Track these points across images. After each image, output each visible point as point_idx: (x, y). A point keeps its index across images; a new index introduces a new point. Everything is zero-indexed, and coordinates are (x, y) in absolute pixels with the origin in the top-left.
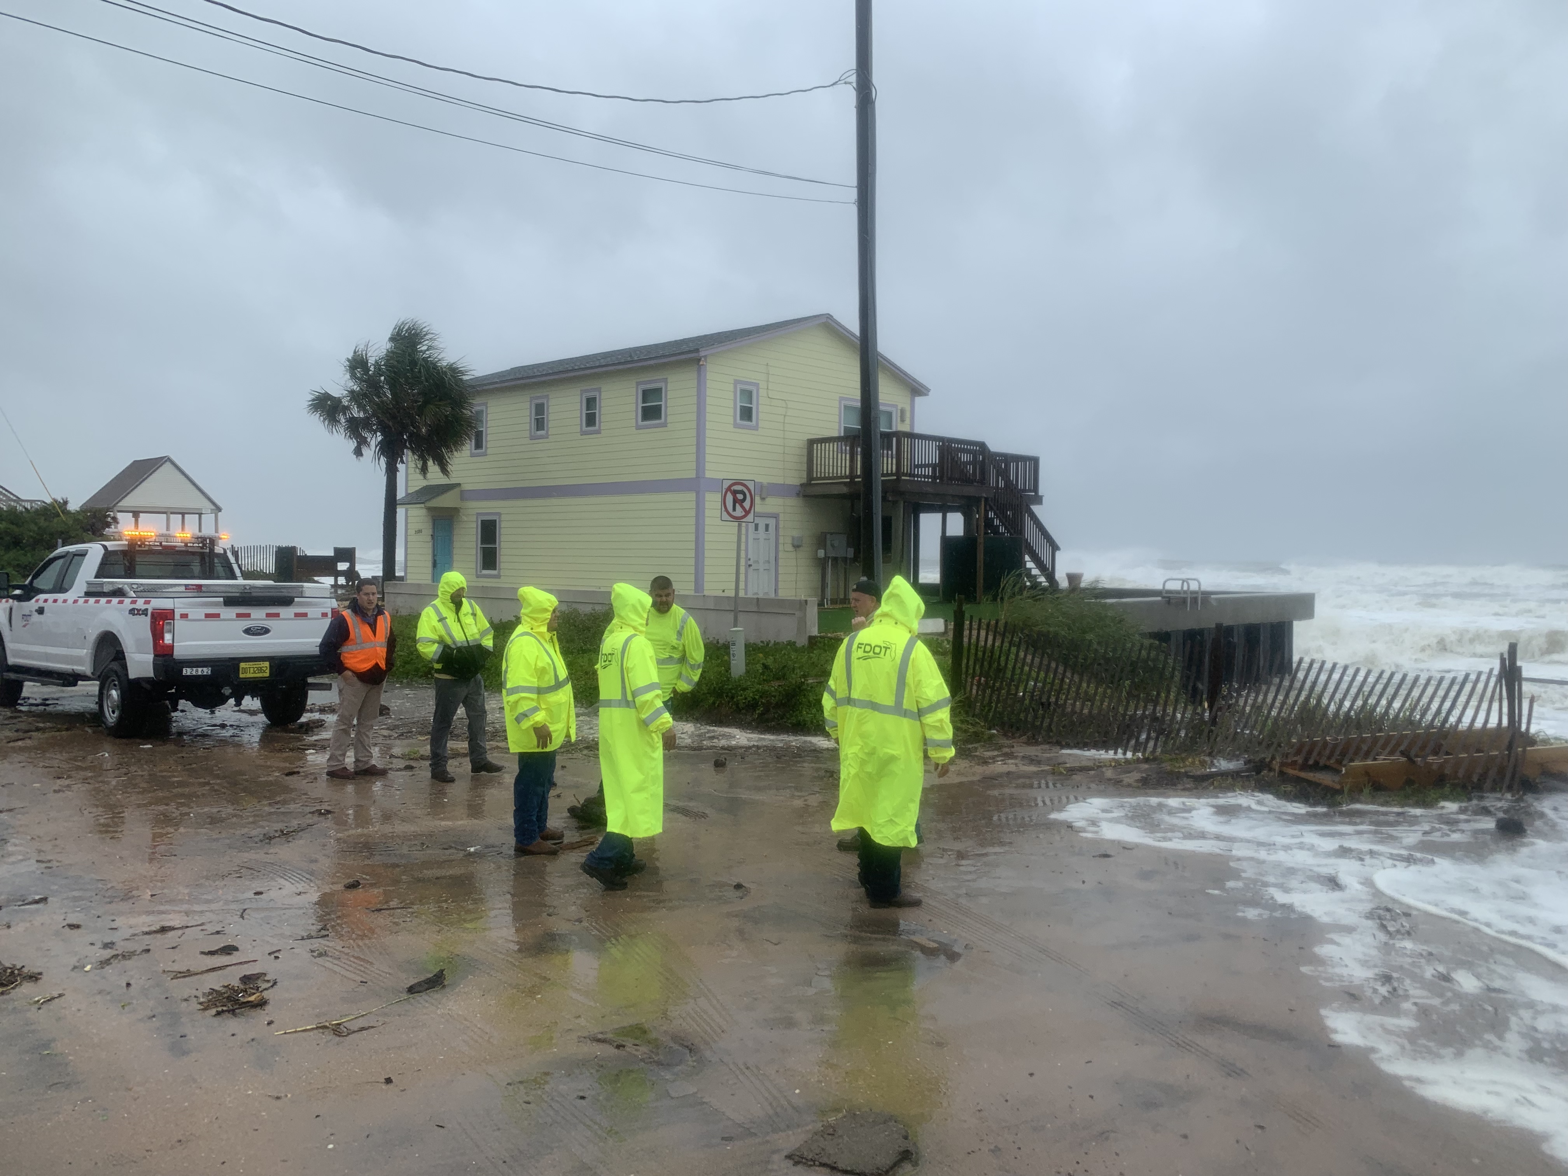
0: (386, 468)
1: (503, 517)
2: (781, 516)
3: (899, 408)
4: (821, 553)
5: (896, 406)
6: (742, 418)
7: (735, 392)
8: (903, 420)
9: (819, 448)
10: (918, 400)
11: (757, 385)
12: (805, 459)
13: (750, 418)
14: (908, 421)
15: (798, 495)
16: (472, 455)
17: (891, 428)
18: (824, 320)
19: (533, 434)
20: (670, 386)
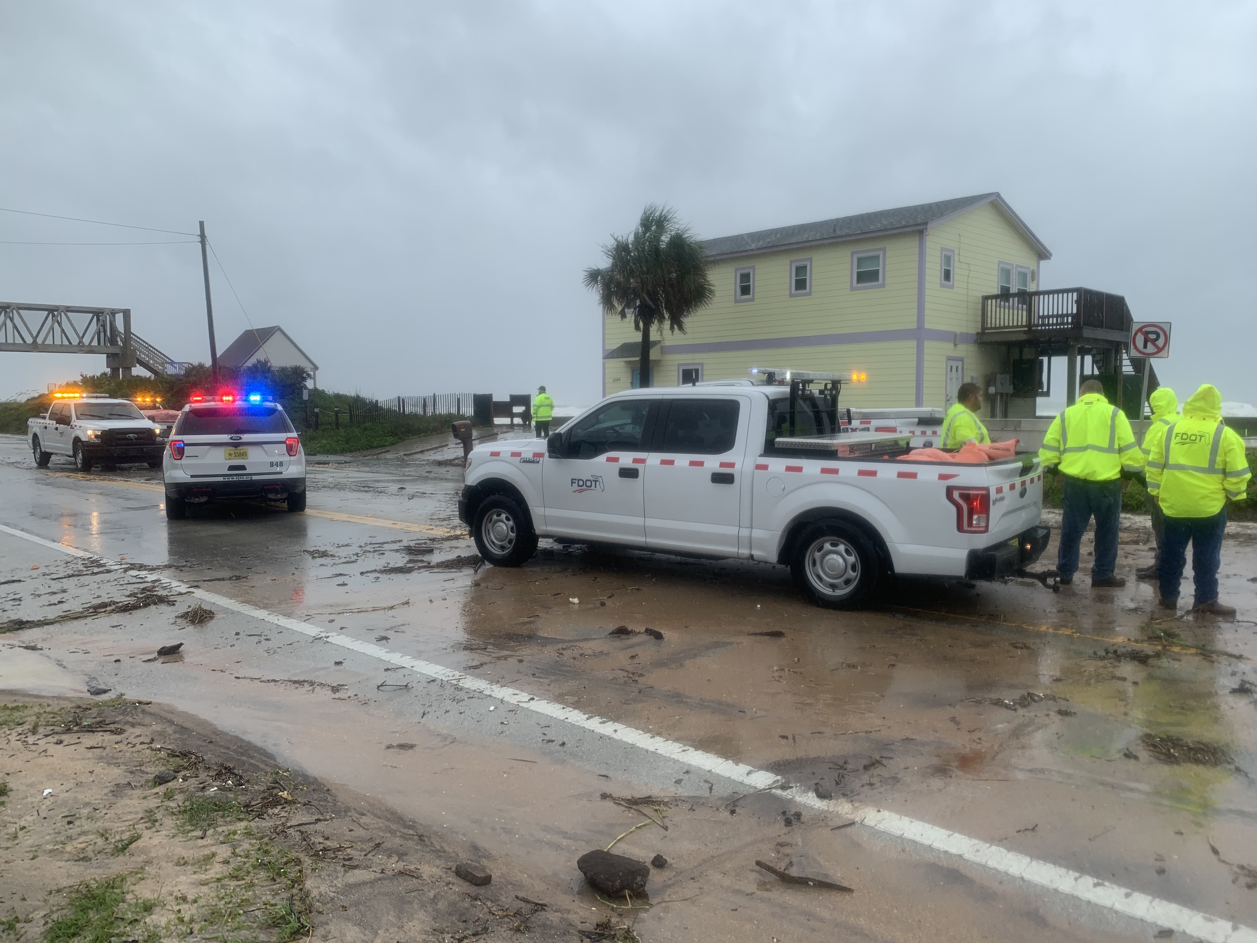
1: (705, 367)
2: (965, 359)
3: (1031, 269)
4: (992, 390)
5: (1029, 268)
6: (945, 280)
7: (941, 257)
8: (1033, 280)
9: (989, 303)
10: (1042, 263)
11: (953, 251)
12: (980, 313)
13: (949, 280)
14: (1035, 281)
15: (975, 342)
17: (1026, 286)
18: (995, 198)
19: (738, 298)
20: (888, 254)
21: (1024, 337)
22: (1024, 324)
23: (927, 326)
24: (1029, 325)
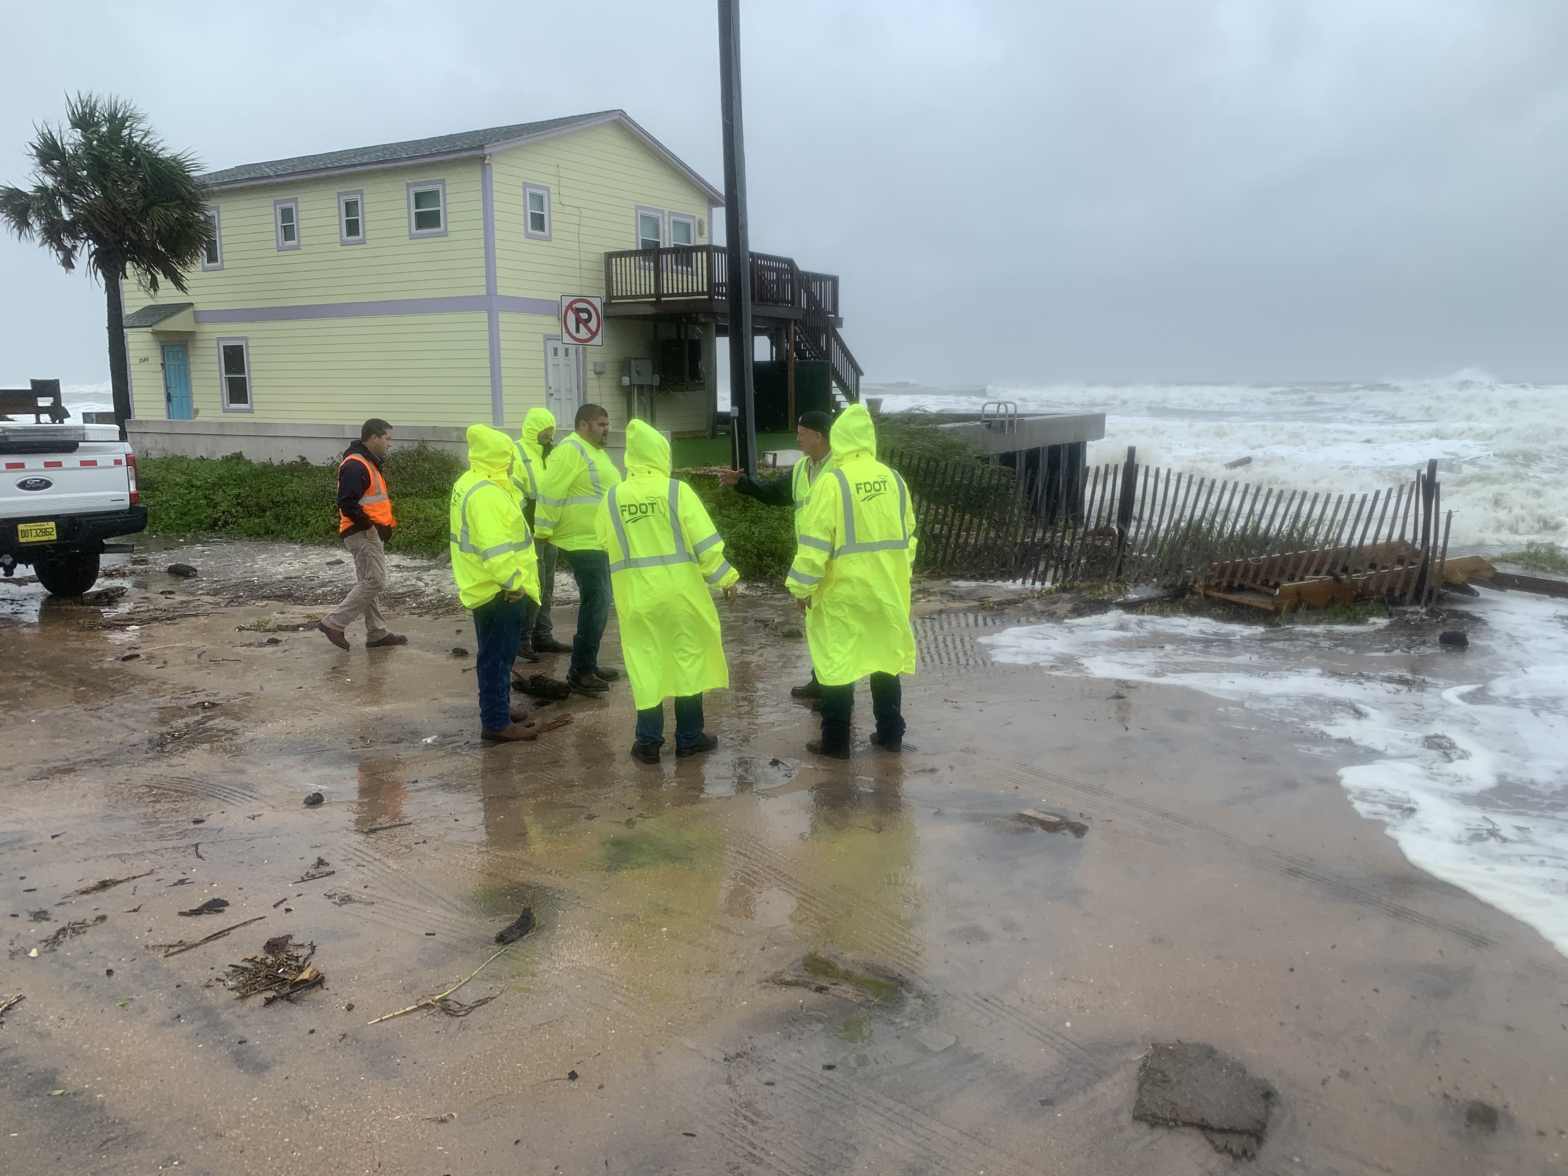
0: (106, 285)
1: (251, 343)
3: (697, 219)
4: (626, 381)
5: (693, 217)
6: (533, 227)
7: (525, 197)
8: (701, 234)
9: (619, 263)
11: (548, 189)
12: (603, 275)
13: (542, 228)
14: (706, 235)
16: (205, 270)
17: (689, 241)
18: (617, 117)
19: (280, 244)
20: (449, 189)
21: (650, 310)
22: (653, 292)
23: (499, 293)
24: (658, 294)
